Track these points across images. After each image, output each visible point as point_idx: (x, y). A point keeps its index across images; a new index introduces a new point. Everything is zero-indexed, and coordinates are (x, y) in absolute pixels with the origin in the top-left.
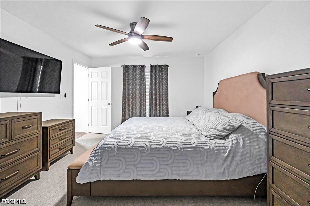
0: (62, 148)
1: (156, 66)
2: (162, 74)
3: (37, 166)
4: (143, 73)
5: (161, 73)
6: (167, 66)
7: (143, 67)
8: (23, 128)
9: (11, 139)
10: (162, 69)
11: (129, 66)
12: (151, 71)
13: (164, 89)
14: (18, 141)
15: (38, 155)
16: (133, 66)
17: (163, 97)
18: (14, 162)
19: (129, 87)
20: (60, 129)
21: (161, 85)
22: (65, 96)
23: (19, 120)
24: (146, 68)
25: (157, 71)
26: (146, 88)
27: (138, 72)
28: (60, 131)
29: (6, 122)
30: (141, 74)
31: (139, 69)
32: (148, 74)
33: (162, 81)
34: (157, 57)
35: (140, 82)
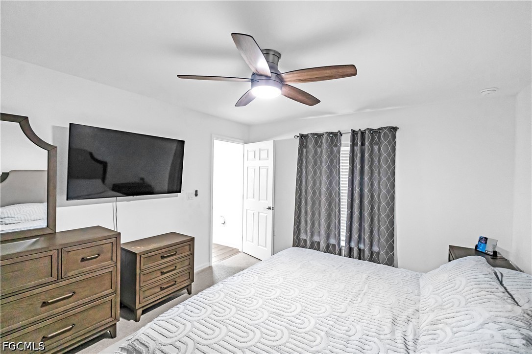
0: (165, 286)
1: (363, 133)
2: (379, 149)
3: (109, 318)
4: (335, 149)
5: (376, 148)
6: (394, 129)
7: (334, 137)
8: (83, 260)
9: (60, 278)
10: (379, 138)
11: (307, 135)
12: (353, 144)
13: (384, 184)
14: (73, 280)
15: (112, 300)
16: (316, 134)
17: (380, 203)
18: (66, 311)
19: (308, 177)
20: (161, 257)
21: (376, 174)
22: (196, 195)
23: (76, 248)
24: (343, 138)
25: (367, 143)
26: (341, 179)
27: (325, 146)
28: (162, 258)
29: (51, 253)
30: (332, 152)
31: (327, 140)
32: (345, 150)
33: (380, 166)
34: (368, 110)
35: (328, 167)
